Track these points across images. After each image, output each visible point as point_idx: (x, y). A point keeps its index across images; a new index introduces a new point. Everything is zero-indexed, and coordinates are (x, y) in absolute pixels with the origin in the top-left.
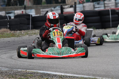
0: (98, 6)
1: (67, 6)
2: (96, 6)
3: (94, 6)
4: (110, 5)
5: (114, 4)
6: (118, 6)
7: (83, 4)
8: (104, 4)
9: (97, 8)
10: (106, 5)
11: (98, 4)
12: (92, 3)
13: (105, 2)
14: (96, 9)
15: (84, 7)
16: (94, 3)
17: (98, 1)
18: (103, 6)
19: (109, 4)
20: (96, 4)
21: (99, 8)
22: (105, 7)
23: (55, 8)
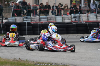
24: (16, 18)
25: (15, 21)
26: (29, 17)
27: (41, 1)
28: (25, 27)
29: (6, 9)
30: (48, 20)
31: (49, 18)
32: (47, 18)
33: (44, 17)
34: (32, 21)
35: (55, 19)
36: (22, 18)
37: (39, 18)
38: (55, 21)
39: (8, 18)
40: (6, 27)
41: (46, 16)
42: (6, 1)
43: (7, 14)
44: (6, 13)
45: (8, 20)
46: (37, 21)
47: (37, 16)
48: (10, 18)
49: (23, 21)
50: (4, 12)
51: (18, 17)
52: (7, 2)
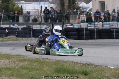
0: (90, 26)
1: (69, 24)
2: (89, 26)
3: (87, 25)
4: (98, 25)
5: (101, 25)
6: (104, 27)
7: (80, 23)
8: (95, 24)
10: (96, 25)
11: (90, 24)
13: (95, 23)
15: (80, 25)
16: (88, 23)
18: (94, 25)
20: (89, 24)
21: (90, 27)
22: (95, 26)
23: (60, 25)
25: (79, 27)
26: (93, 23)
27: (106, 9)
29: (72, 16)
30: (110, 26)
31: (111, 25)
32: (110, 24)
33: (107, 23)
34: (96, 27)
35: (117, 25)
37: (102, 24)
38: (117, 27)
39: (74, 24)
40: (65, 32)
41: (108, 22)
42: (74, 9)
43: (73, 21)
44: (73, 19)
45: (74, 26)
46: (100, 27)
47: (101, 22)
48: (76, 24)
49: (88, 27)
50: (71, 19)
51: (83, 23)
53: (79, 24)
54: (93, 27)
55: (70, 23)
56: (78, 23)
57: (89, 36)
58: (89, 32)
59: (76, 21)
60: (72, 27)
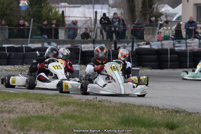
0: (178, 45)
1: (143, 43)
2: (176, 45)
3: (174, 44)
4: (193, 44)
5: (197, 44)
7: (161, 41)
8: (186, 43)
9: (177, 47)
10: (188, 44)
11: (179, 42)
12: (172, 41)
13: (187, 41)
14: (176, 49)
15: (162, 44)
16: (175, 41)
17: (179, 39)
18: (184, 45)
19: (191, 43)
20: (177, 43)
21: (179, 47)
22: (187, 46)
23: (128, 44)
24: (163, 42)
25: (161, 47)
26: (183, 41)
28: (166, 56)
29: (149, 29)
34: (188, 48)
36: (172, 43)
37: (199, 42)
39: (151, 43)
40: (137, 56)
42: (152, 17)
43: (150, 36)
44: (149, 34)
45: (151, 45)
46: (196, 47)
47: (196, 40)
48: (155, 43)
49: (174, 46)
50: (146, 34)
51: (166, 41)
52: (154, 18)
53: (159, 43)
54: (184, 48)
55: (144, 41)
56: (158, 41)
57: (177, 63)
58: (176, 56)
59: (154, 38)
60: (147, 46)
